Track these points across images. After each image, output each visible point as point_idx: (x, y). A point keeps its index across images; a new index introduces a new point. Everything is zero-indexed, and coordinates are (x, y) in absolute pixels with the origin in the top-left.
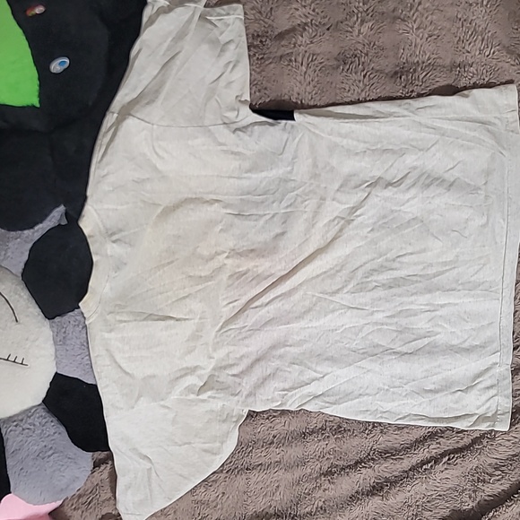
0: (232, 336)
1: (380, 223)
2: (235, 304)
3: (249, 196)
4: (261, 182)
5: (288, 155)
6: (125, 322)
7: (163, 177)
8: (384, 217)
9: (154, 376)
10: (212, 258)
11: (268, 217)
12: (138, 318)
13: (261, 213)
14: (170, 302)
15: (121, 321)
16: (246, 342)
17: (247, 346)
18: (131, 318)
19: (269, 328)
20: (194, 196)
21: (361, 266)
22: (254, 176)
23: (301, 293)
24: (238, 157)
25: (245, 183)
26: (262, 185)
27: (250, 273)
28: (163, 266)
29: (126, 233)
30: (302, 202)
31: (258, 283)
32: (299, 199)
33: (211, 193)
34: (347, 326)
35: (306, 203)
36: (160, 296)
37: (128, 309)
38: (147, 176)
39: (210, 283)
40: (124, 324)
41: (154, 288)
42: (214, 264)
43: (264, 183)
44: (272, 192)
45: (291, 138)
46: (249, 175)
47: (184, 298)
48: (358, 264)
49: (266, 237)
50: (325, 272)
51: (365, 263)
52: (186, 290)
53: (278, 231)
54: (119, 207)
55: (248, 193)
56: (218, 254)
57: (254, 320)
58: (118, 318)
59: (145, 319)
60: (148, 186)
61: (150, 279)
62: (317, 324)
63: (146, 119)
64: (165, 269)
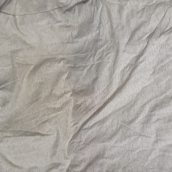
0: (75, 146)
1: (160, 66)
2: (77, 125)
3: (79, 54)
4: (85, 44)
5: (96, 22)
6: (8, 137)
7: (31, 47)
8: (162, 61)
9: (36, 168)
10: (62, 96)
11: (88, 67)
12: (17, 135)
13: (84, 65)
14: (38, 124)
15: (6, 137)
16: (83, 151)
17: (83, 154)
18: (12, 134)
19: (93, 144)
20: (51, 57)
21: (148, 102)
22: (80, 40)
23: (110, 121)
24: (69, 29)
25: (76, 46)
26: (86, 46)
27: (82, 106)
28: (34, 102)
29: (9, 83)
30: (106, 55)
31: (86, 113)
32: (105, 54)
33: (60, 54)
34: (141, 149)
35: (109, 55)
36: (33, 121)
37: (11, 129)
38: (19, 48)
39: (60, 112)
40: (7, 138)
41: (30, 115)
42: (63, 100)
43: (86, 44)
44: (90, 50)
45: (96, 9)
46: (77, 39)
47: (45, 122)
48: (146, 100)
49: (88, 81)
50: (124, 107)
51: (151, 100)
52: (46, 116)
53: (94, 77)
54: (5, 68)
55: (78, 52)
56: (65, 93)
57: (85, 137)
58: (5, 134)
59: (22, 135)
60: (21, 54)
61: (27, 110)
62: (121, 145)
63: (8, 13)
64: (34, 104)
